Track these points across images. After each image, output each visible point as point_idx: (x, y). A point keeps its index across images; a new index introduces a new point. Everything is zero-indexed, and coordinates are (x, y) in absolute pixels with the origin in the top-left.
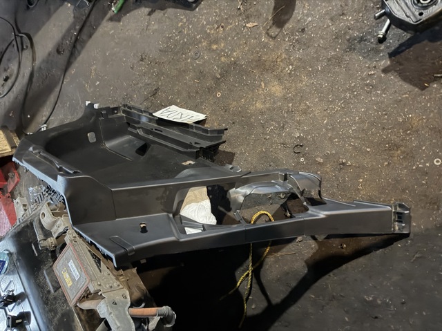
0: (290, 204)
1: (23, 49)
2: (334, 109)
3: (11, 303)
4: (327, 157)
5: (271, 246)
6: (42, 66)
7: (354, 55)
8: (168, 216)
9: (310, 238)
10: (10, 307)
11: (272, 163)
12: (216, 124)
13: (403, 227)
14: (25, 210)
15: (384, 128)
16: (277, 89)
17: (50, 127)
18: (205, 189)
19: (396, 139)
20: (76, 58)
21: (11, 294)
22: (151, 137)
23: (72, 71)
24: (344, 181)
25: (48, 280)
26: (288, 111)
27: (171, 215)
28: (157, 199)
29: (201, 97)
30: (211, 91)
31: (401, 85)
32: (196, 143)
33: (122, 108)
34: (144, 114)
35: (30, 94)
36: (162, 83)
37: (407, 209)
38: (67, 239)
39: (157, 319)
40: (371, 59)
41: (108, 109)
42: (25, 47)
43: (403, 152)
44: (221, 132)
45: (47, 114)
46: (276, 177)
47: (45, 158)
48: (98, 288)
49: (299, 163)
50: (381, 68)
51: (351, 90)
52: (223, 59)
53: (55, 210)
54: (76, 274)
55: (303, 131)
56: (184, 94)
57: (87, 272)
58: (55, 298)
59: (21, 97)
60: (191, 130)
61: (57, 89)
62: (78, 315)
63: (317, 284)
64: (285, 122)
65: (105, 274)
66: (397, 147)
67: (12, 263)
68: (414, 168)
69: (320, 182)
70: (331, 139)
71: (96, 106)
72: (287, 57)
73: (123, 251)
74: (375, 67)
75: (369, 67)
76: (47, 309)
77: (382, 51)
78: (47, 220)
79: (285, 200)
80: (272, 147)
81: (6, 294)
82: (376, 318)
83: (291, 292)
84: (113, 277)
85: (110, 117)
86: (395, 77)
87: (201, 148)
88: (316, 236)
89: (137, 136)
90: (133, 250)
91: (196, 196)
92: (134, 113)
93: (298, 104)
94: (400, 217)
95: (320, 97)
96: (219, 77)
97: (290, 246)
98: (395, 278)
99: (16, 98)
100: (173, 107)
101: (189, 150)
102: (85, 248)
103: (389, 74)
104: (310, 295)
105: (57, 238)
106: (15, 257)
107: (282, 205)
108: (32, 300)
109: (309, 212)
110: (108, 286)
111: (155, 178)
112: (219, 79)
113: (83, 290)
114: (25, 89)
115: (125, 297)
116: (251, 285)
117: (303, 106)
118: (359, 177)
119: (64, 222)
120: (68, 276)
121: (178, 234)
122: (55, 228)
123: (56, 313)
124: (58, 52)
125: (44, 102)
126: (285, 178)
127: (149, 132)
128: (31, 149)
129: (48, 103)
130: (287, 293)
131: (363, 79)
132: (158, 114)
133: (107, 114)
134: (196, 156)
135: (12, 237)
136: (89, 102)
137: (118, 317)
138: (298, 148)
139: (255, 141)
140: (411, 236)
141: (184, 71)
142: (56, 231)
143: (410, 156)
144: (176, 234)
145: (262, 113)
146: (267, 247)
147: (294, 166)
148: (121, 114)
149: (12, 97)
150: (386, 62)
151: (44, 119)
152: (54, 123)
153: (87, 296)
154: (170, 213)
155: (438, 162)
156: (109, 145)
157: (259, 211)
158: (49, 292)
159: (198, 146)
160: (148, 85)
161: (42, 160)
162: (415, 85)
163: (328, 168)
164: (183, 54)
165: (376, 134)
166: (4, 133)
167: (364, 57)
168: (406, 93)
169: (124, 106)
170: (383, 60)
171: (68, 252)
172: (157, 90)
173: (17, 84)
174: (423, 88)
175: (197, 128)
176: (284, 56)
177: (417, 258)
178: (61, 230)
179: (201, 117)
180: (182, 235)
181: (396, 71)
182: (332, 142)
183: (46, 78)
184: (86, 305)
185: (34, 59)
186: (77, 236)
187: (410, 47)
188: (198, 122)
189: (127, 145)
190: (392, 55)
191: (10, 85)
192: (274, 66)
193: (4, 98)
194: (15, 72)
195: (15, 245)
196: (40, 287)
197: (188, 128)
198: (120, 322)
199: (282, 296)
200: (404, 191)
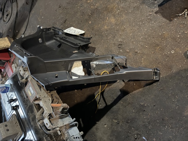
0: (115, 68)
1: (13, 2)
2: (134, 29)
3: (12, 102)
4: (130, 49)
5: (108, 84)
6: (21, 10)
7: (144, 6)
8: (66, 72)
9: (122, 81)
10: (12, 103)
11: (110, 52)
12: (89, 35)
13: (157, 78)
14: (16, 69)
15: (153, 38)
16: (113, 20)
17: (25, 36)
18: (81, 62)
19: (158, 42)
20: (34, 6)
21: (12, 99)
22: (62, 41)
23: (33, 12)
24: (136, 59)
25: (24, 94)
26: (117, 30)
27: (68, 72)
28: (62, 65)
29: (83, 23)
30: (87, 21)
31: (162, 19)
32: (79, 44)
33: (52, 28)
34: (60, 31)
35: (17, 22)
36: (68, 17)
37: (159, 71)
38: (29, 79)
39: (62, 108)
40: (151, 8)
41: (46, 29)
42: (13, 1)
43: (160, 48)
44: (89, 39)
45: (24, 30)
46: (109, 57)
47: (20, 49)
48: (40, 96)
49: (120, 52)
50: (155, 11)
51: (142, 21)
52: (92, 7)
53: (25, 69)
54: (32, 91)
55: (122, 38)
56: (77, 22)
57: (36, 91)
58: (27, 100)
59: (14, 23)
60: (78, 38)
61: (27, 20)
62: (35, 106)
63: (124, 98)
64: (116, 35)
65: (43, 92)
66: (158, 45)
67: (12, 88)
68: (164, 54)
69: (126, 60)
70: (132, 42)
71: (41, 28)
72: (117, 6)
73: (48, 84)
74: (152, 11)
75: (150, 11)
76: (24, 104)
77: (156, 4)
78: (22, 73)
79: (114, 66)
80: (110, 45)
81: (10, 98)
82: (144, 111)
83: (114, 101)
84: (45, 93)
85: (47, 32)
86: (160, 15)
87: (80, 46)
88: (124, 80)
89: (57, 40)
90: (52, 84)
91: (77, 65)
92: (57, 30)
93: (121, 27)
94: (156, 73)
95: (129, 24)
96: (90, 15)
97: (115, 84)
98: (152, 97)
99: (12, 23)
100: (72, 28)
101: (76, 46)
102: (35, 83)
103: (158, 14)
104: (121, 102)
105: (26, 79)
106: (13, 86)
107: (112, 69)
108: (19, 101)
109: (120, 71)
110: (43, 96)
111: (63, 57)
112: (90, 16)
113: (35, 97)
114: (15, 20)
115: (50, 100)
116: (100, 98)
117: (123, 28)
118: (142, 57)
119: (28, 74)
120: (30, 92)
121: (69, 78)
122: (25, 75)
123: (27, 105)
124: (27, 3)
125: (23, 25)
126: (113, 58)
127: (61, 39)
128: (15, 46)
129: (24, 26)
130: (113, 101)
131: (147, 16)
132: (65, 31)
133: (46, 31)
134: (78, 49)
135: (11, 78)
136: (39, 26)
137: (46, 106)
138: (120, 46)
139: (104, 42)
140: (160, 81)
141: (77, 12)
142: (25, 77)
143: (162, 49)
144: (68, 79)
145: (107, 31)
146: (106, 84)
147: (118, 53)
148: (52, 31)
149: (10, 23)
150: (157, 9)
151: (23, 32)
152: (27, 34)
153: (36, 99)
154: (67, 71)
155: (173, 52)
156: (47, 43)
157: (104, 71)
158: (25, 98)
159: (79, 45)
160: (63, 18)
161: (20, 50)
162: (168, 19)
163: (131, 54)
164: (76, 4)
165: (150, 40)
166: (8, 38)
167: (148, 7)
168: (163, 23)
169: (53, 27)
170: (156, 8)
171: (29, 84)
172: (66, 20)
173: (11, 17)
174: (171, 20)
175: (80, 37)
176: (116, 6)
177: (161, 89)
178: (27, 76)
179: (83, 32)
180: (70, 79)
181: (161, 13)
182: (133, 44)
183: (23, 15)
184: (36, 102)
185: (17, 7)
186: (32, 78)
187: (167, 2)
188: (81, 35)
189: (54, 44)
190: (159, 6)
191: (9, 18)
192: (112, 10)
193: (7, 24)
194: (11, 12)
195: (12, 82)
196: (21, 96)
197: (77, 37)
198: (47, 108)
199: (111, 102)
200: (159, 63)
